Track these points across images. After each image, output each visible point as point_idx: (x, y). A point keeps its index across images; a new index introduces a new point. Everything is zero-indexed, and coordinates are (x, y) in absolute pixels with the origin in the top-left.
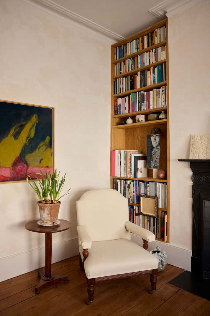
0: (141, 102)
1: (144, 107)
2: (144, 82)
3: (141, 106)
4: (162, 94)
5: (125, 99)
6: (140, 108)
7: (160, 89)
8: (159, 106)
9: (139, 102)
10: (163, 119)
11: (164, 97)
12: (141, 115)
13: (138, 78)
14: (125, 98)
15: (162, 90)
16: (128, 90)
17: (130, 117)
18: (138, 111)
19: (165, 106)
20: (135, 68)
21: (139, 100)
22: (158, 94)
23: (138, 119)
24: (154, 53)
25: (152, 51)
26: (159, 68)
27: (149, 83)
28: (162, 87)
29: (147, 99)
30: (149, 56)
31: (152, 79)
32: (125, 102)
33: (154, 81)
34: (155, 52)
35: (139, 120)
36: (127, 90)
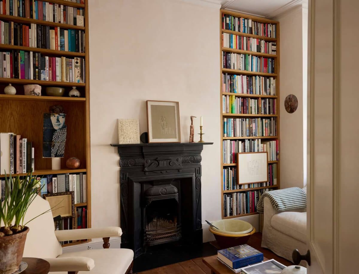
0: (39, 68)
1: (46, 76)
2: (43, 40)
3: (40, 73)
4: (76, 67)
5: (5, 55)
6: (37, 76)
7: (73, 60)
8: (71, 80)
9: (35, 67)
10: (77, 97)
11: (80, 71)
12: (38, 86)
13: (33, 33)
14: (4, 53)
15: (76, 61)
16: (10, 42)
17: (11, 85)
18: (32, 78)
19: (81, 82)
20: (24, 16)
21: (34, 65)
22: (69, 65)
23: (33, 91)
24: (62, 10)
25: (60, 7)
26: (71, 32)
27: (53, 46)
28: (75, 58)
29: (50, 66)
30: (54, 10)
31: (59, 43)
32: (5, 60)
33: (62, 46)
34: (64, 10)
35: (35, 91)
36: (8, 42)
